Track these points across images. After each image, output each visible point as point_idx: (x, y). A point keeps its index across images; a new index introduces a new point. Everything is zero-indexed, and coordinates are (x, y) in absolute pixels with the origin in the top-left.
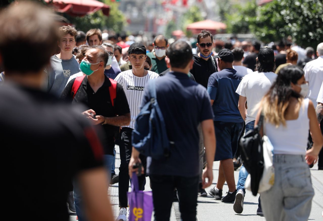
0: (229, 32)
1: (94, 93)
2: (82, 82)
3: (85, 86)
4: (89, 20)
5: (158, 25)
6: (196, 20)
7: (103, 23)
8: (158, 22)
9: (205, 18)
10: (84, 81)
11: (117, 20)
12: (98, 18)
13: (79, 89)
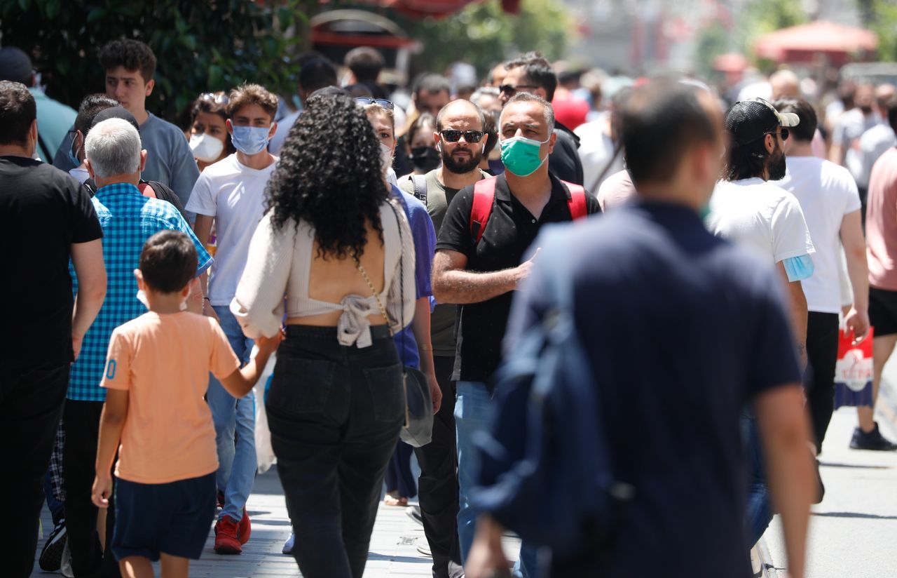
0: (886, 56)
1: (533, 221)
2: (496, 194)
3: (507, 203)
4: (463, 29)
5: (672, 41)
6: (785, 22)
7: (506, 36)
8: (670, 30)
9: (814, 18)
10: (498, 191)
11: (547, 25)
12: (488, 21)
13: (492, 211)
